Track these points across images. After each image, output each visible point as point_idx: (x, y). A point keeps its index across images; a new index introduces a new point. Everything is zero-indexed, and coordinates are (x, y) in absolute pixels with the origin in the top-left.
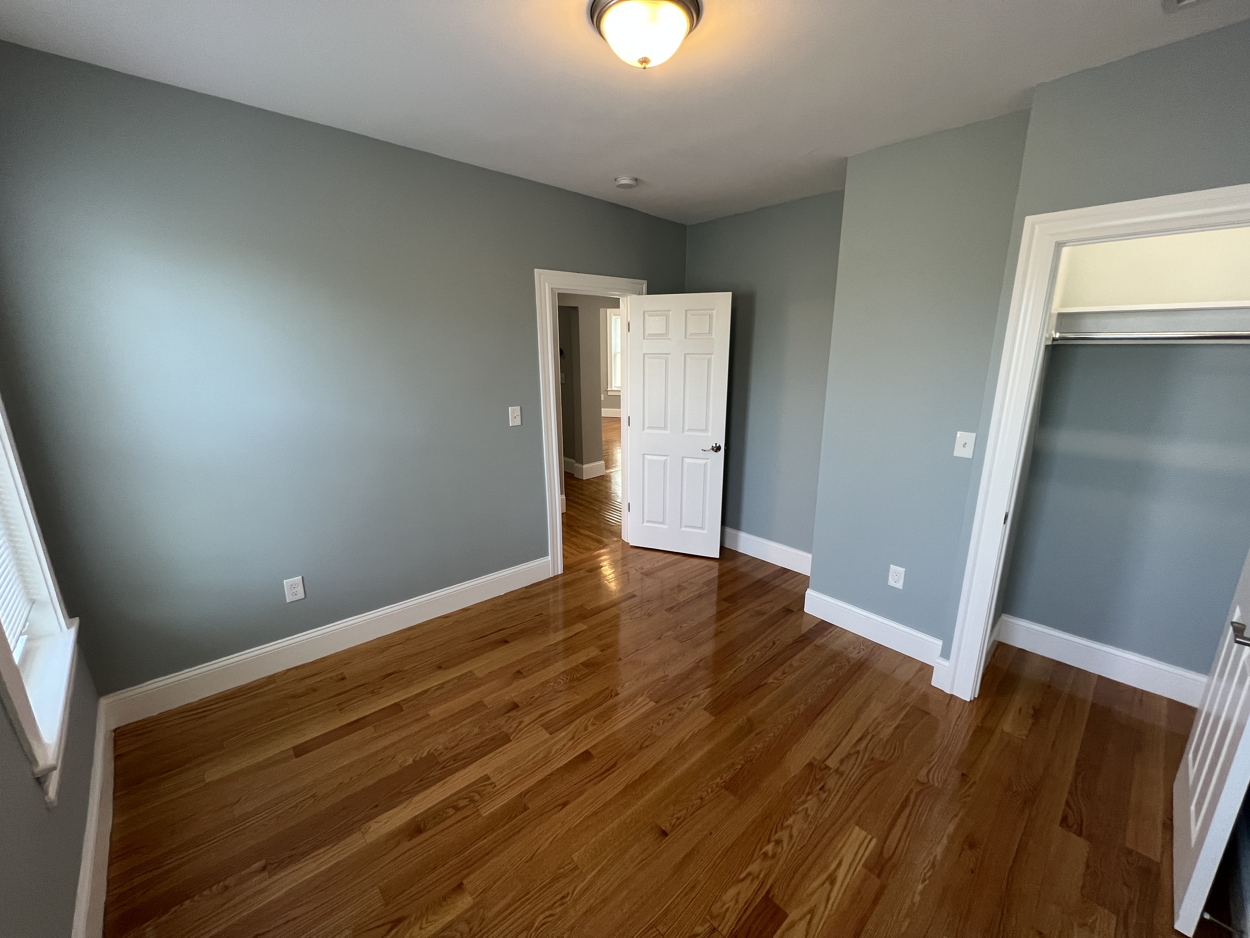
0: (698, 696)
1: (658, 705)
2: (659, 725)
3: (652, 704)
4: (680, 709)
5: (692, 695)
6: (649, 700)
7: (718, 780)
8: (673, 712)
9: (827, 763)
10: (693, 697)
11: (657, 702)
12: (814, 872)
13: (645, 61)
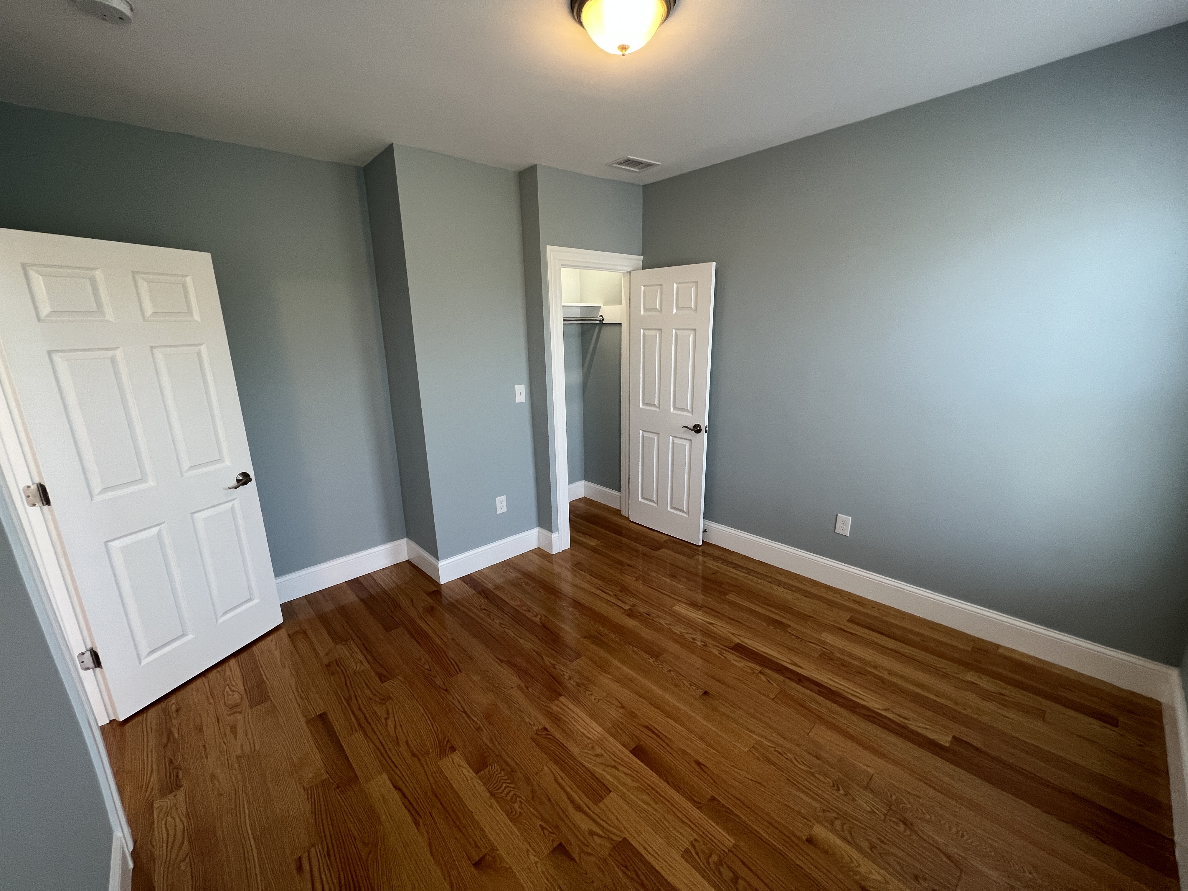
3: (561, 698)
4: (570, 678)
6: (556, 701)
7: (651, 660)
11: (559, 694)
12: (708, 629)
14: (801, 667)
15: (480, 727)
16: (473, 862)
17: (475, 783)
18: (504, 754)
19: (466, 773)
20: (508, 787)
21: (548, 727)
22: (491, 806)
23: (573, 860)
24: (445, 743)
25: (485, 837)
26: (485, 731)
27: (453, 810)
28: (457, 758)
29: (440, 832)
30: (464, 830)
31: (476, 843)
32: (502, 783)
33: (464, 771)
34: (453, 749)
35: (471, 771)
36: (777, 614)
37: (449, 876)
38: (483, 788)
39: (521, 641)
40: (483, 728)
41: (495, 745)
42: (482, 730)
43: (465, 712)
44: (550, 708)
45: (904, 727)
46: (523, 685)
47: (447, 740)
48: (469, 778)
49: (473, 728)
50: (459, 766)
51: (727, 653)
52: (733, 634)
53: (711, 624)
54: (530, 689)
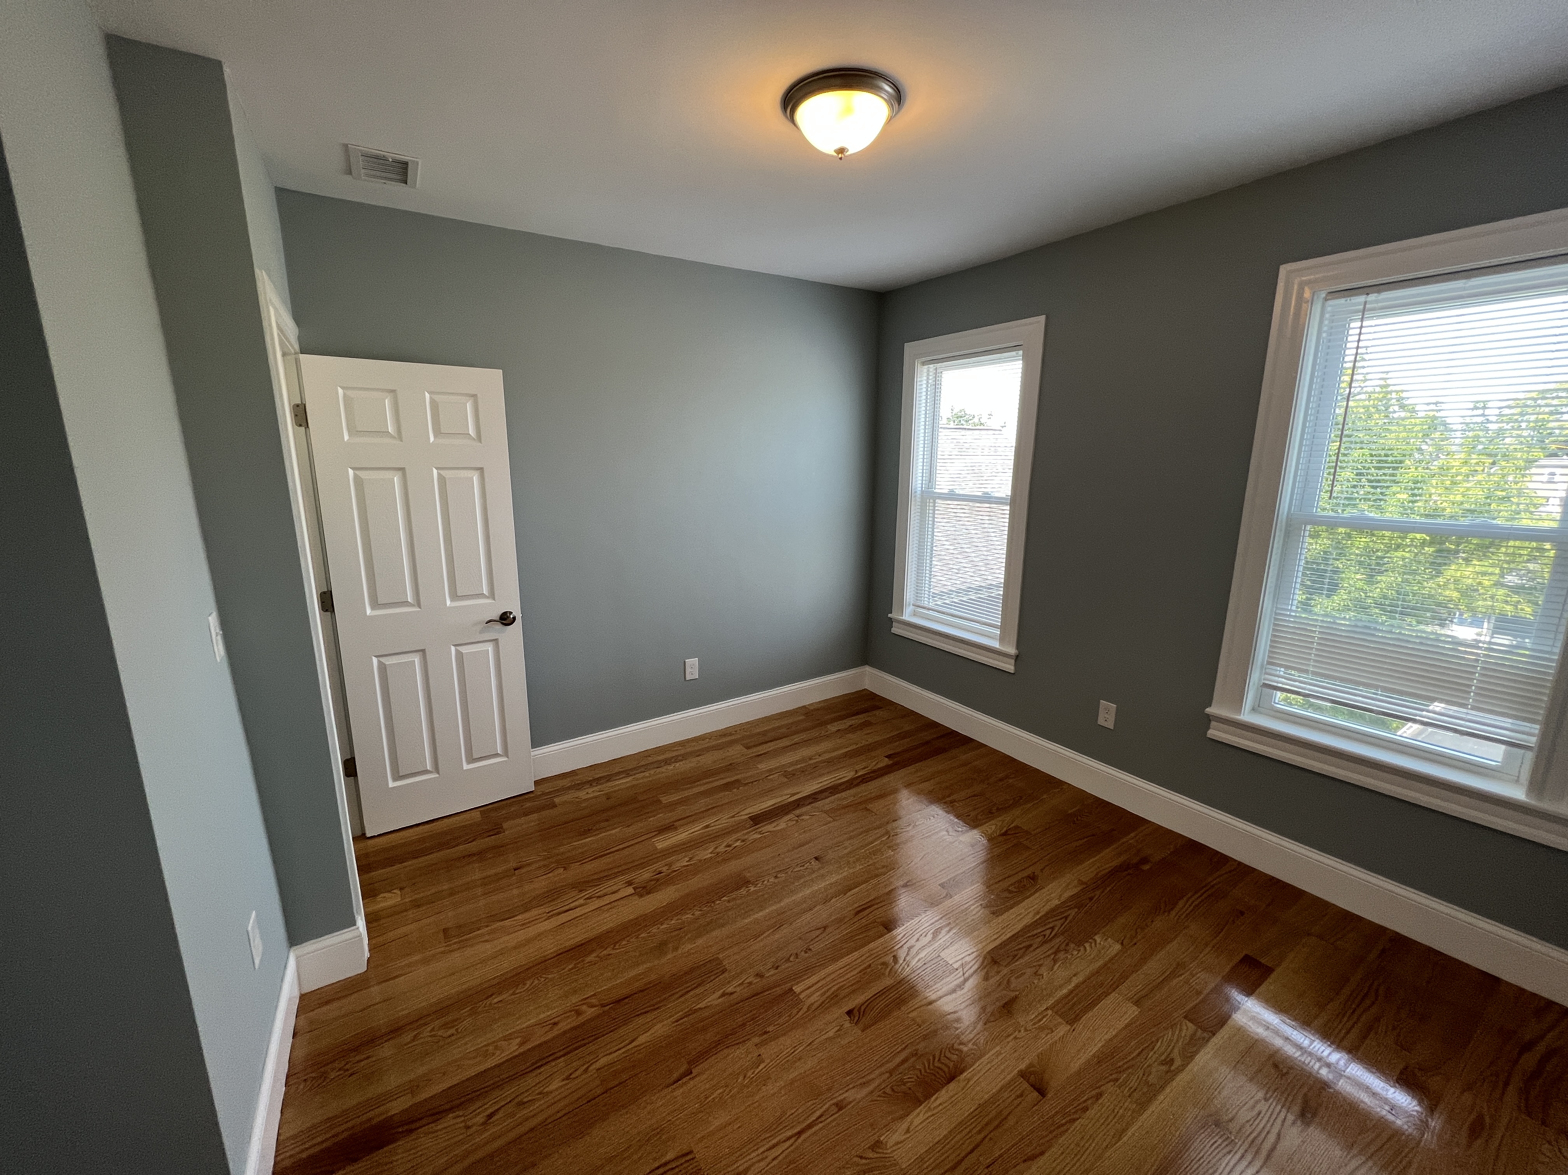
0: (723, 995)
1: (788, 985)
2: (797, 954)
3: (797, 989)
4: (759, 975)
5: (735, 996)
6: (801, 996)
7: (752, 889)
8: (772, 972)
9: (633, 892)
10: (732, 994)
11: (791, 990)
12: (714, 831)
13: (841, 151)
14: (798, 793)
15: (837, 1104)
16: (1040, 1097)
17: (935, 1105)
18: (891, 1066)
19: (922, 1117)
20: (939, 1060)
21: (846, 1009)
22: (969, 1080)
23: (1016, 997)
24: (864, 1161)
25: (1009, 1084)
26: (845, 1095)
27: (980, 1132)
28: (892, 1138)
29: (1013, 1146)
30: (1005, 1113)
31: (1018, 1097)
32: (935, 1067)
33: (917, 1122)
34: (877, 1145)
35: (918, 1110)
36: (717, 780)
37: (1063, 1125)
38: (943, 1091)
39: (642, 1039)
40: (839, 1099)
41: (873, 1079)
42: (842, 1100)
43: (800, 1133)
44: (812, 1004)
45: (874, 772)
46: (756, 1040)
47: (856, 1159)
48: (930, 1114)
49: (837, 1115)
50: (908, 1131)
51: (763, 829)
52: (733, 817)
53: (707, 826)
54: (770, 1029)
